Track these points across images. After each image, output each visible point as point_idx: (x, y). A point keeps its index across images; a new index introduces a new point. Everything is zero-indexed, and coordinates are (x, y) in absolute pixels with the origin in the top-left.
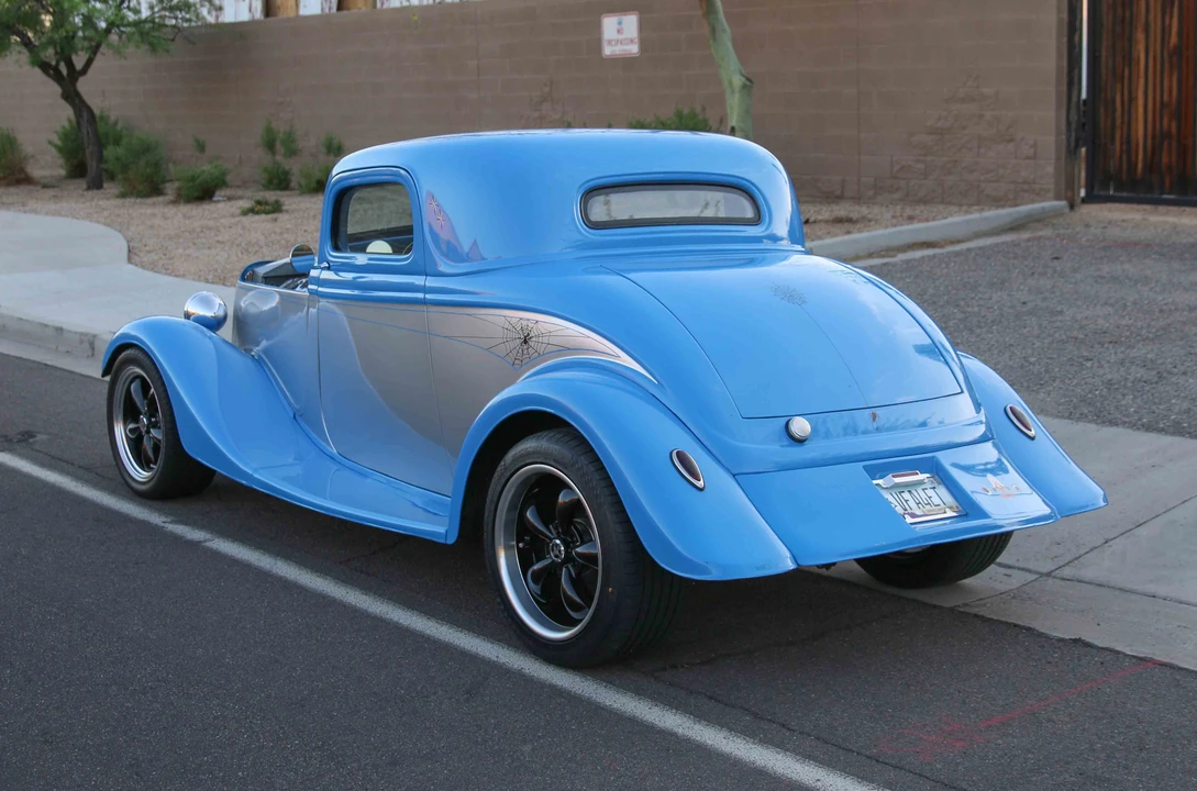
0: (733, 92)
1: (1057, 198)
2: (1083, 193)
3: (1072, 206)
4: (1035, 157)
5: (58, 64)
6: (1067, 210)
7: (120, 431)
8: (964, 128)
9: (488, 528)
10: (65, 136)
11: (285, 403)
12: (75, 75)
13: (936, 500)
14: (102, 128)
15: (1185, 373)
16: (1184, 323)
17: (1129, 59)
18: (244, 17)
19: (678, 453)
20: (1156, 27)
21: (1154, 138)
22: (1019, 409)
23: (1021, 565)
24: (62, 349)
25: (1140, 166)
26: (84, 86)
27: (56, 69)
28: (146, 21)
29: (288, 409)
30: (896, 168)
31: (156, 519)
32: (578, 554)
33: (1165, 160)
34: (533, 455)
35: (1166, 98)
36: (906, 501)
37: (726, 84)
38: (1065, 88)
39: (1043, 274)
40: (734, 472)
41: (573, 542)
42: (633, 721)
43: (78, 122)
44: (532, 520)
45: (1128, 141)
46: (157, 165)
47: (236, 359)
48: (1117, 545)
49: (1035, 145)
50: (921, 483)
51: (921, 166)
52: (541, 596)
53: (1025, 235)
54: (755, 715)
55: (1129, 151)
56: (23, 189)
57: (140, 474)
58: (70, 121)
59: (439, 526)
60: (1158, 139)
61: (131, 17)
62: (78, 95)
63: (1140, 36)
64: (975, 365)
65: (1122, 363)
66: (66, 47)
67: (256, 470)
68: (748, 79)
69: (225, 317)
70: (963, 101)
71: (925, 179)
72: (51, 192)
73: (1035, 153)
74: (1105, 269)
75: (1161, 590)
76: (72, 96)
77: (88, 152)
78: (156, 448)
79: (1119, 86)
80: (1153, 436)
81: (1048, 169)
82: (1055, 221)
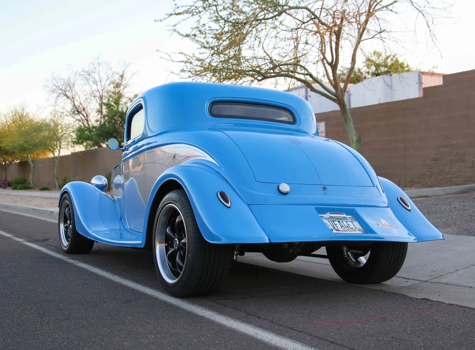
0: (353, 143)
4: (472, 167)
7: (62, 226)
8: (445, 157)
11: (119, 213)
13: (352, 226)
19: (221, 192)
29: (119, 215)
30: (419, 175)
32: (182, 243)
34: (168, 201)
36: (336, 225)
37: (350, 140)
40: (248, 203)
41: (180, 239)
44: (169, 233)
50: (345, 218)
51: (429, 173)
52: (172, 267)
57: (66, 244)
59: (140, 241)
68: (359, 138)
70: (445, 147)
71: (430, 178)
73: (473, 165)
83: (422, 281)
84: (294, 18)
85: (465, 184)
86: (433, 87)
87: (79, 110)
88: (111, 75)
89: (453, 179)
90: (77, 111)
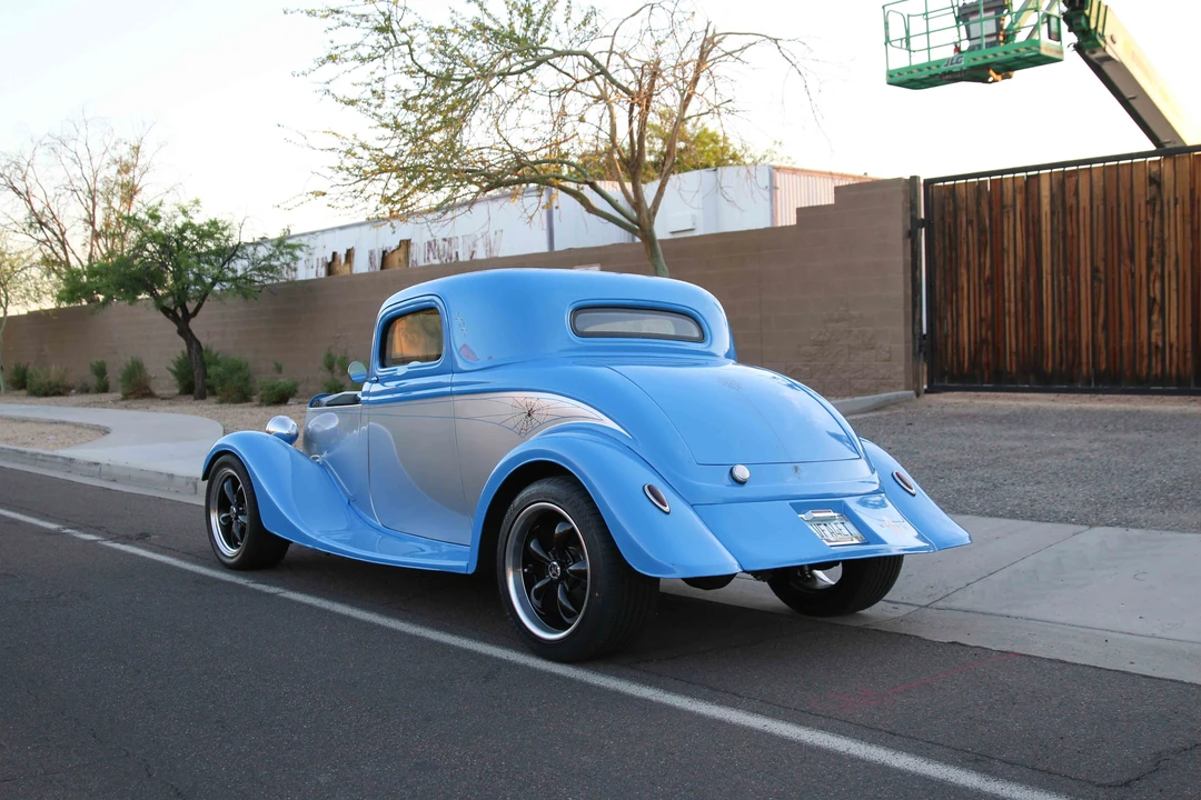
1: (907, 389)
2: (925, 387)
3: (918, 395)
4: (889, 360)
5: (176, 308)
6: (915, 397)
7: (215, 519)
8: (838, 340)
9: (500, 557)
10: (180, 364)
11: (341, 492)
12: (188, 316)
13: (846, 532)
14: (206, 356)
15: (1013, 484)
16: (1008, 457)
17: (956, 288)
18: (312, 276)
19: (649, 487)
20: (975, 264)
21: (975, 342)
22: (901, 474)
23: (905, 601)
24: (171, 489)
25: (966, 364)
26: (194, 324)
27: (174, 312)
28: (240, 278)
29: (344, 496)
31: (241, 581)
32: (571, 571)
33: (984, 359)
34: (537, 497)
35: (983, 314)
36: (823, 531)
38: (910, 309)
39: (902, 433)
40: (692, 504)
41: (567, 563)
42: (617, 693)
43: (189, 352)
44: (534, 549)
45: (957, 344)
46: (246, 379)
47: (305, 463)
48: (977, 586)
49: (889, 352)
50: (832, 519)
51: (807, 369)
52: (541, 609)
53: (885, 413)
54: (711, 688)
55: (958, 353)
56: (147, 402)
57: (229, 551)
58: (183, 352)
59: (461, 560)
60: (979, 344)
61: (230, 275)
62: (190, 331)
63: (964, 271)
64: (870, 446)
65: (966, 479)
66: (181, 295)
67: (318, 536)
69: (297, 435)
70: (837, 321)
71: (811, 377)
72: (168, 402)
73: (890, 357)
74: (947, 429)
75: (1014, 612)
76: (185, 332)
77: (196, 373)
78: (242, 530)
79: (949, 308)
80: (994, 520)
81: (900, 367)
82: (906, 404)
83: (921, 607)
84: (560, 71)
85: (876, 392)
86: (817, 207)
87: (44, 221)
88: (112, 144)
89: (853, 381)
90: (38, 221)
